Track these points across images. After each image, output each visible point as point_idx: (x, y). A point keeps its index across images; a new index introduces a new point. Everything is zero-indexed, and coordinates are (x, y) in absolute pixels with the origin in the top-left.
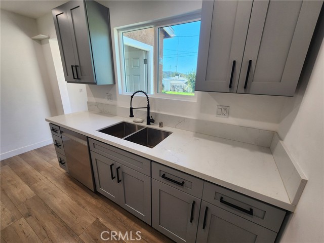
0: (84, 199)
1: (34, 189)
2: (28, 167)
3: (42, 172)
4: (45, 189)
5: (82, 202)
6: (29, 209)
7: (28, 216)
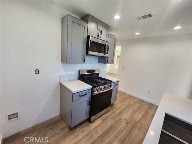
1: (140, 120)
4: (142, 124)
6: (130, 122)
7: (127, 123)
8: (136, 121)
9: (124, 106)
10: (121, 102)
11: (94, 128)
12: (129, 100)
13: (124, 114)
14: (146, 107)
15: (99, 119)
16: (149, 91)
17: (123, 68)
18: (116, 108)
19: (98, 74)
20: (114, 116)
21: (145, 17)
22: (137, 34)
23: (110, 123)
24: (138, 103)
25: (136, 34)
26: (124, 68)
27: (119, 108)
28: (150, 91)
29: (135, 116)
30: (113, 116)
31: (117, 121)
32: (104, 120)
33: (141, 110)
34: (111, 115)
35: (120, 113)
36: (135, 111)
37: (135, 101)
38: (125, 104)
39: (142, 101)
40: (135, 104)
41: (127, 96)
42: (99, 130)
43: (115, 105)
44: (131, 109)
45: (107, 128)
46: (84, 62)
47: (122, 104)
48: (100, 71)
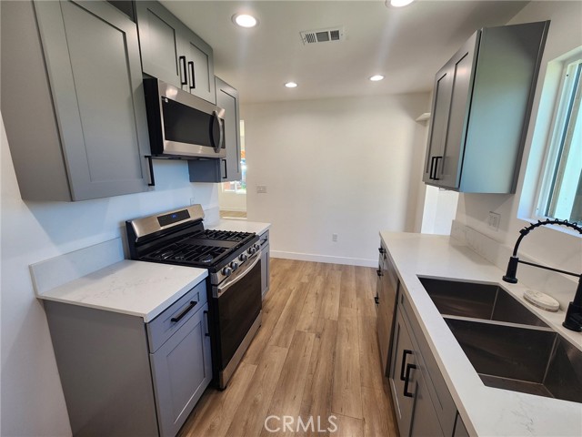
0: (371, 374)
1: (340, 313)
2: (352, 285)
3: (359, 299)
4: (347, 321)
5: (366, 375)
6: (324, 330)
7: (319, 336)
8: (333, 321)
9: (292, 296)
10: (281, 285)
11: (241, 399)
12: (297, 275)
13: (302, 316)
14: (338, 275)
15: (242, 364)
16: (335, 238)
17: (261, 190)
18: (275, 308)
19: (199, 221)
20: (282, 334)
21: (323, 36)
22: (291, 85)
23: (277, 357)
24: (319, 275)
25: (287, 85)
26: (264, 188)
27: (283, 305)
28: (336, 236)
29: (326, 309)
30: (277, 334)
31: (293, 343)
32: (259, 360)
33: (332, 289)
34: (272, 333)
35: (292, 318)
36: (321, 296)
37: (309, 271)
38: (292, 288)
39: (325, 265)
40: (312, 278)
41: (287, 266)
42: (260, 398)
43: (268, 301)
44: (310, 296)
45: (278, 378)
46: (153, 184)
47: (284, 290)
48: (204, 208)
